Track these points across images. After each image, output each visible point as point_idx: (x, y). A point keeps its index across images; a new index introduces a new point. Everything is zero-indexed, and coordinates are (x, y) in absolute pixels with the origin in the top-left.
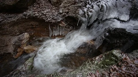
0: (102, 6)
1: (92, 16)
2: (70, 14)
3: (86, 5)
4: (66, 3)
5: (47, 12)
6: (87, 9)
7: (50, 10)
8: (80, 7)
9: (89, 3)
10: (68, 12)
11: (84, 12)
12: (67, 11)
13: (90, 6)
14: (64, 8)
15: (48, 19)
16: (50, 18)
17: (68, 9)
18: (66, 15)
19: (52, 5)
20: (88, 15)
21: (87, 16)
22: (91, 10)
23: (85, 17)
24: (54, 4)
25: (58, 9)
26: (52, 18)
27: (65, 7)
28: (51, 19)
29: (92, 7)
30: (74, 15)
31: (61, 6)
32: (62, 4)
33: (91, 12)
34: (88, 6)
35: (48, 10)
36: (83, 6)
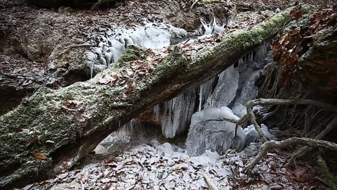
0: (126, 40)
1: (112, 57)
2: (73, 66)
3: (98, 42)
4: (59, 49)
5: (19, 73)
6: (101, 48)
7: (25, 68)
8: (88, 48)
9: (102, 40)
10: (68, 65)
11: (97, 54)
12: (66, 63)
13: (105, 44)
14: (58, 58)
15: (22, 83)
16: (28, 81)
17: (67, 59)
18: (64, 72)
19: (30, 60)
20: (106, 58)
21: (104, 60)
22: (108, 49)
23: (102, 63)
24: (36, 58)
25: (45, 66)
26: (34, 81)
27: (60, 57)
28: (30, 82)
29: (110, 43)
30: (80, 66)
31: (51, 56)
32: (53, 53)
33: (109, 51)
34: (101, 44)
35: (21, 70)
36: (94, 46)
